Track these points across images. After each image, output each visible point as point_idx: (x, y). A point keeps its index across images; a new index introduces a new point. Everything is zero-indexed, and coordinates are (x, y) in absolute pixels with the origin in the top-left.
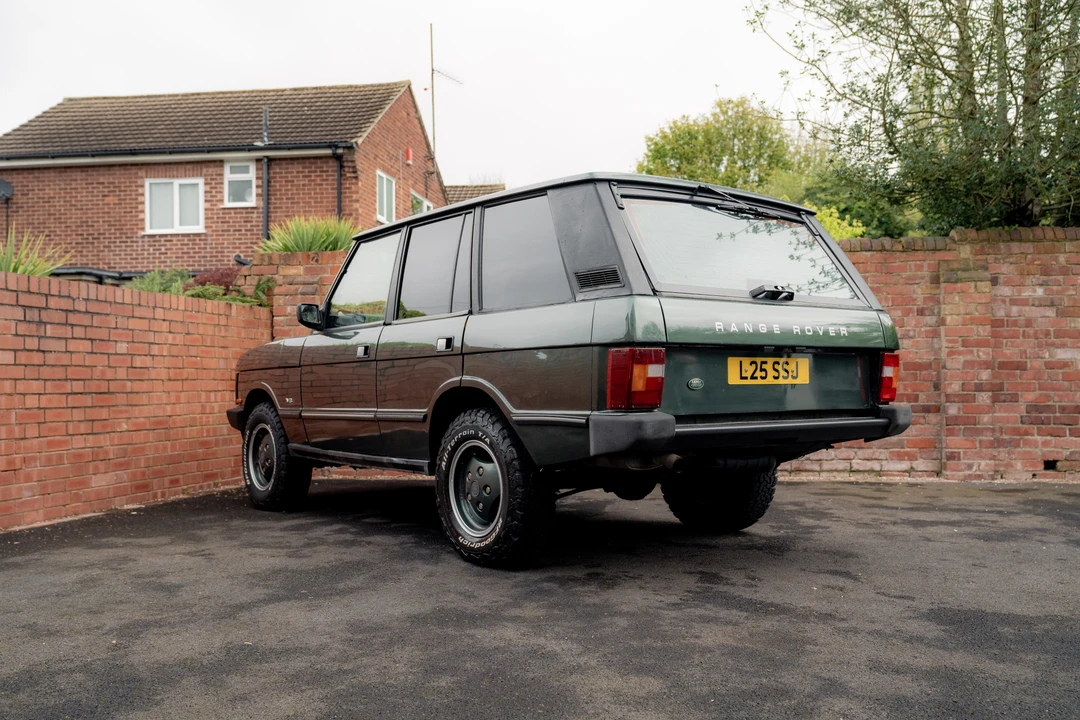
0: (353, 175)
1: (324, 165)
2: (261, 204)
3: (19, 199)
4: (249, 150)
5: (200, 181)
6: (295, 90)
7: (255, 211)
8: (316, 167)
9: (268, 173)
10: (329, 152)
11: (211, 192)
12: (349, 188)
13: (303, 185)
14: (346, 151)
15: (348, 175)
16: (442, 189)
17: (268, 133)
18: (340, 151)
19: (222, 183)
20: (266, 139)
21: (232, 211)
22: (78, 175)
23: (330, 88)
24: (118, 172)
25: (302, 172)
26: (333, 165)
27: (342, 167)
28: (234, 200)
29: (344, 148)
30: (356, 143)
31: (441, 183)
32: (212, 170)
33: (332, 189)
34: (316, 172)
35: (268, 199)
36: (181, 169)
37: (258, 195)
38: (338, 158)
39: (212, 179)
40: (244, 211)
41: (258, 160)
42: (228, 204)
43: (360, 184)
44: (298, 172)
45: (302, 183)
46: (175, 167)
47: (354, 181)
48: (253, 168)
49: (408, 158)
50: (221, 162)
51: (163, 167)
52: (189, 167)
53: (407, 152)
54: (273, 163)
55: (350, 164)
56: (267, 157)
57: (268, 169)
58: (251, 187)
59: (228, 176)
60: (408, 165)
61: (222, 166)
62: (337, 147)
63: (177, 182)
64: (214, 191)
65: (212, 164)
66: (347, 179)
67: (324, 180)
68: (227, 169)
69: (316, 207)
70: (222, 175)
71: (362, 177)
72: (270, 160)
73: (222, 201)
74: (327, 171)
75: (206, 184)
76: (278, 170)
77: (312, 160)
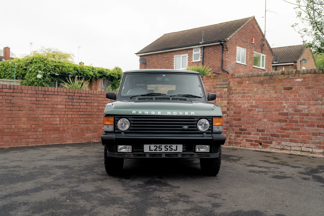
0: (226, 49)
1: (219, 47)
2: (202, 60)
3: (147, 63)
4: (198, 45)
5: (187, 55)
6: (220, 24)
7: (200, 62)
8: (216, 48)
9: (203, 51)
10: (219, 43)
11: (189, 58)
12: (225, 54)
13: (213, 54)
14: (224, 42)
15: (225, 50)
16: (270, 50)
17: (204, 39)
18: (222, 43)
19: (192, 55)
20: (203, 41)
21: (194, 63)
22: (160, 56)
23: (230, 22)
24: (168, 54)
25: (213, 50)
26: (221, 47)
27: (223, 47)
28: (196, 60)
29: (223, 41)
30: (227, 40)
31: (270, 47)
32: (190, 51)
33: (221, 54)
34: (216, 49)
35: (203, 59)
36: (183, 51)
37: (201, 58)
38: (222, 45)
39: (190, 54)
40: (197, 63)
41: (201, 47)
42: (193, 61)
43: (228, 52)
44: (211, 50)
45: (212, 53)
46: (181, 51)
47: (227, 51)
48: (200, 49)
49: (252, 41)
50: (192, 49)
51: (178, 52)
52: (184, 51)
53: (252, 40)
54: (205, 48)
55: (225, 46)
56: (203, 46)
57: (203, 50)
58: (199, 55)
59: (194, 53)
60: (253, 43)
61: (192, 50)
62: (221, 42)
63: (182, 55)
64: (190, 57)
65: (190, 50)
66: (225, 51)
67: (218, 52)
68: (194, 50)
69: (216, 60)
70: (192, 53)
71: (229, 49)
72: (204, 47)
73: (192, 60)
74: (219, 49)
75: (188, 56)
76: (206, 50)
77: (215, 46)
